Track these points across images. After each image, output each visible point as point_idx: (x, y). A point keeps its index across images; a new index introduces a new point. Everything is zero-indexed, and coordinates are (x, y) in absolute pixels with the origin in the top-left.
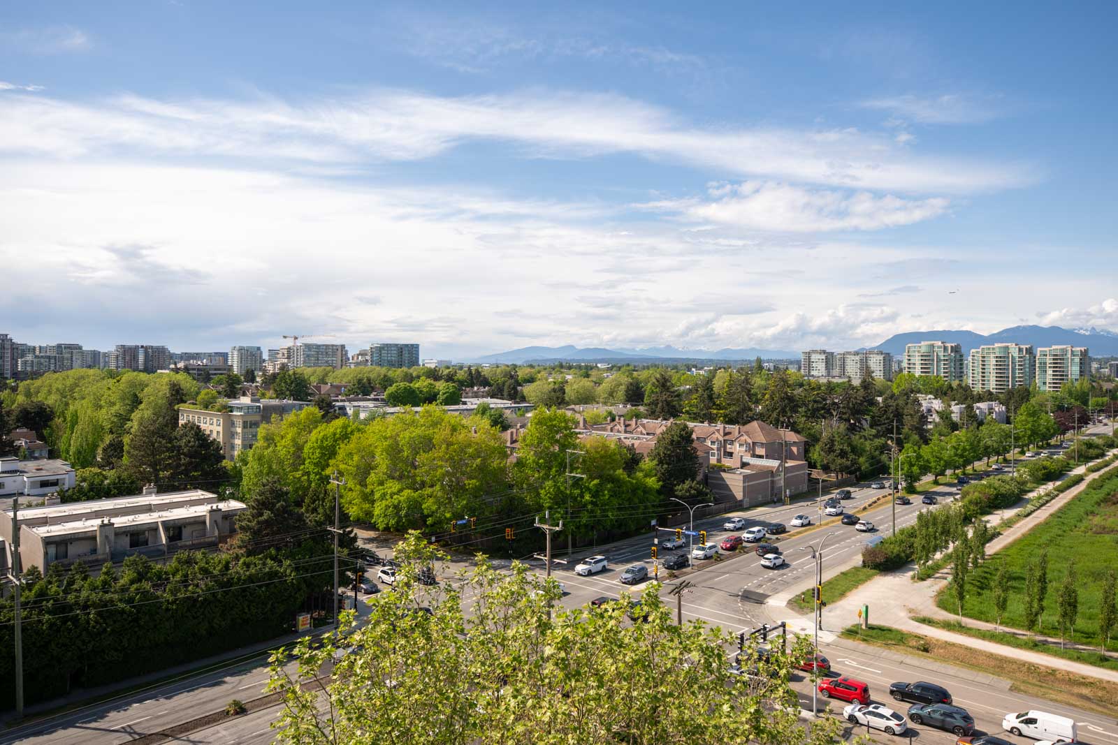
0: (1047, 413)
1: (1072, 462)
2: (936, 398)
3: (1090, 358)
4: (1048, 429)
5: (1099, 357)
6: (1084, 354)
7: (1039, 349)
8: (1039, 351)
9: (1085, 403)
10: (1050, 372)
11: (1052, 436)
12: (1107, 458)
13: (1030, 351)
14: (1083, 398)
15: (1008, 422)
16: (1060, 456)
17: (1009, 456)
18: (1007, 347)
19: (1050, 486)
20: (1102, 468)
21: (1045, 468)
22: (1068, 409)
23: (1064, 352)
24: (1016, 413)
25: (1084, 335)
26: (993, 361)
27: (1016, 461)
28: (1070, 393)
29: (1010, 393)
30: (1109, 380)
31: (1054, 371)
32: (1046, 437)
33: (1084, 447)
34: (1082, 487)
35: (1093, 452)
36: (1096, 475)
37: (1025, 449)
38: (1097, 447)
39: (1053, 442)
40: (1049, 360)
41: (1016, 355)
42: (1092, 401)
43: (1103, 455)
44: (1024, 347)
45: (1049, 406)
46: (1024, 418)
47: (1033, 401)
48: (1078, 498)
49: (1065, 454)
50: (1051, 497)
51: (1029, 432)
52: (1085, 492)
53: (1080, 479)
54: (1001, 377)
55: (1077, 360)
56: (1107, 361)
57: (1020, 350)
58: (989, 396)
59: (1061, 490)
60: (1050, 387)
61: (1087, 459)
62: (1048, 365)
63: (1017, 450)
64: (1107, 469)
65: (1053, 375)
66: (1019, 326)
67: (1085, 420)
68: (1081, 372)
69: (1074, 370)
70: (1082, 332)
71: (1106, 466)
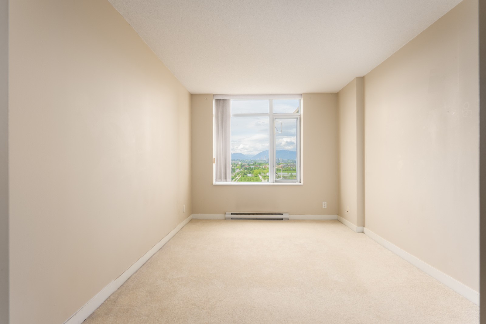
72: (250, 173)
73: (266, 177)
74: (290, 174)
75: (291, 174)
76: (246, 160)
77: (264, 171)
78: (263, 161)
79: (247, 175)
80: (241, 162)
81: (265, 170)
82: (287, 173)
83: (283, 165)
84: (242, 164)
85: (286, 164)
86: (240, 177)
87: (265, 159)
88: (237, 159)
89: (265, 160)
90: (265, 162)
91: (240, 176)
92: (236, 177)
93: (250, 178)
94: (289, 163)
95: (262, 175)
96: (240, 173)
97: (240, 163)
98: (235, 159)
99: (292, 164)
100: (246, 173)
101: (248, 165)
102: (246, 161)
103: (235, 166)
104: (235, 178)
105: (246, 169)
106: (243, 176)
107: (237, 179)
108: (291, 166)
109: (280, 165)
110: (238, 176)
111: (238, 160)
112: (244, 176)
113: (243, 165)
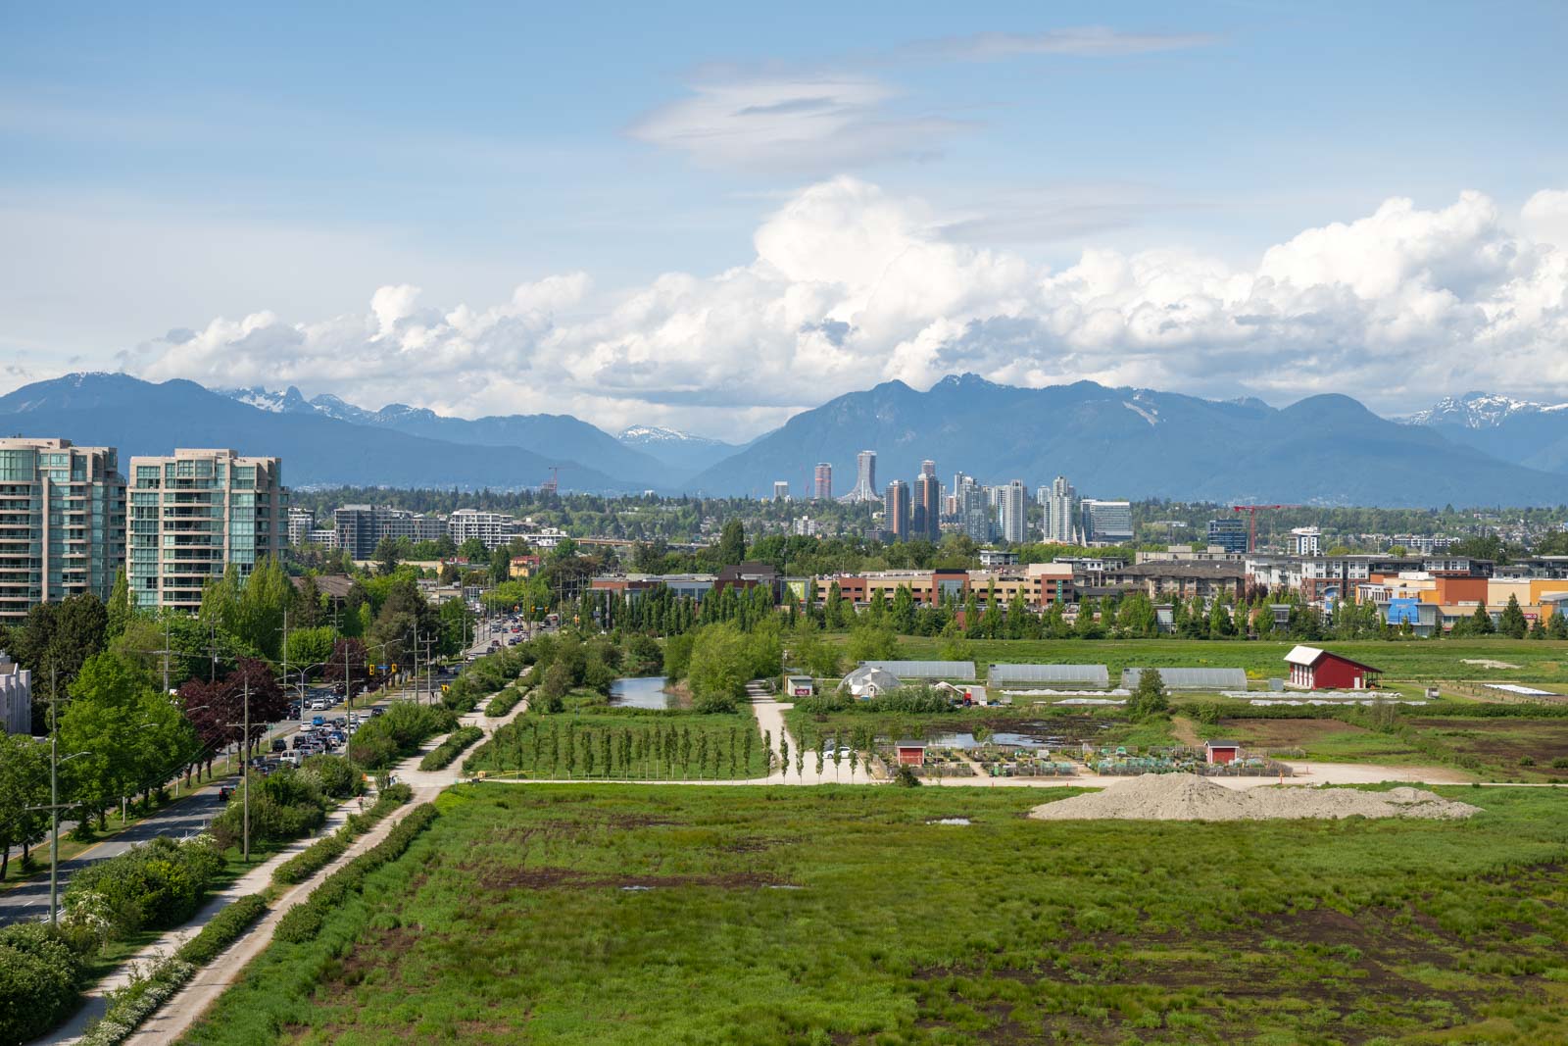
0: (158, 688)
1: (233, 854)
3: (285, 493)
4: (163, 746)
5: (310, 489)
6: (269, 479)
7: (136, 461)
8: (135, 464)
9: (271, 648)
10: (167, 541)
11: (175, 768)
12: (332, 832)
13: (106, 467)
14: (264, 630)
15: (39, 728)
16: (197, 840)
17: (43, 851)
18: (34, 454)
19: (171, 944)
20: (318, 867)
21: (152, 883)
22: (223, 672)
23: (211, 466)
24: (62, 692)
25: (268, 413)
27: (66, 867)
28: (228, 614)
29: (45, 621)
30: (340, 569)
31: (180, 539)
32: (153, 775)
33: (264, 802)
34: (262, 937)
35: (294, 814)
36: (298, 895)
37: (94, 821)
38: (304, 796)
39: (175, 786)
40: (164, 498)
41: (63, 480)
42: (290, 640)
43: (320, 823)
44: (87, 452)
45: (166, 662)
46: (87, 708)
47: (117, 646)
48: (250, 979)
49: (216, 827)
50: (172, 982)
51: (103, 761)
52: (272, 956)
53: (256, 911)
54: (16, 562)
55: (248, 499)
56: (332, 501)
57: (77, 463)
59: (200, 956)
60: (167, 596)
61: (280, 839)
62: (163, 518)
63: (68, 826)
64: (331, 869)
65: (179, 553)
66: (74, 377)
67: (273, 706)
68: (259, 540)
69: (239, 534)
70: (262, 403)
71: (331, 858)
72: (652, 666)
73: (836, 720)
74: (1134, 676)
75: (1152, 684)
76: (628, 501)
77: (829, 640)
78: (842, 513)
79: (605, 689)
80: (565, 521)
81: (840, 625)
82: (1099, 672)
83: (1066, 570)
84: (567, 549)
85: (1105, 556)
86: (509, 719)
87: (864, 494)
88: (516, 490)
89: (862, 510)
90: (871, 524)
91: (522, 707)
92: (467, 720)
93: (635, 726)
94: (1158, 542)
95: (791, 689)
96: (530, 661)
97: (548, 539)
98: (497, 490)
99: (1186, 553)
100: (595, 663)
101: (649, 559)
102: (633, 513)
103: (473, 579)
104: (450, 725)
105: (609, 610)
106: (556, 707)
107: (479, 734)
108: (1171, 586)
109: (1035, 571)
110: (490, 698)
111: (527, 497)
112: (567, 701)
113: (587, 570)
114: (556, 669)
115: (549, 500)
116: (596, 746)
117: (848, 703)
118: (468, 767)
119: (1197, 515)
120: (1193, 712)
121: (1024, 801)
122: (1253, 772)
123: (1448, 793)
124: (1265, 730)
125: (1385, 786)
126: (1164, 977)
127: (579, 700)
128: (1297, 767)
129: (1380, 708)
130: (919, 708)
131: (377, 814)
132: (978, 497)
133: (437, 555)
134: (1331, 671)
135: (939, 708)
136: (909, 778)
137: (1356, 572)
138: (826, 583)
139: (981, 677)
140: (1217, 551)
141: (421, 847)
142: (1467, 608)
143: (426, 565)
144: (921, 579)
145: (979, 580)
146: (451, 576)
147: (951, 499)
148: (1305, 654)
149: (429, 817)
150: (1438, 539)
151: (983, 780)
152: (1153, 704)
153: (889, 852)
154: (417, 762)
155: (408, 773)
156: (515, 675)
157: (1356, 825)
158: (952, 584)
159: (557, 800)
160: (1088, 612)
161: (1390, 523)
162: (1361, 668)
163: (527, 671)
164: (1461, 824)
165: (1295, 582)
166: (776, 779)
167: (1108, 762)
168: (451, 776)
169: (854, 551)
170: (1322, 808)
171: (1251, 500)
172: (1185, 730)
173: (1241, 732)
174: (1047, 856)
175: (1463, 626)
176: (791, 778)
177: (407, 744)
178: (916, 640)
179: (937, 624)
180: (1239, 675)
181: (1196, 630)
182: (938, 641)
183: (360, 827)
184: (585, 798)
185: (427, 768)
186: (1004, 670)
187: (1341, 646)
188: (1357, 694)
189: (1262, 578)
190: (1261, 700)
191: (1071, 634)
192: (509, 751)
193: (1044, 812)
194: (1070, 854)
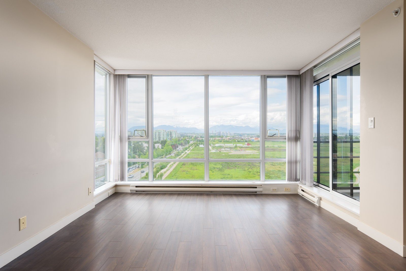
0: (170, 146)
1: (176, 157)
2: (145, 143)
4: (170, 150)
7: (167, 131)
9: (177, 143)
10: (169, 136)
15: (162, 148)
18: (161, 130)
22: (174, 145)
24: (164, 146)
26: (158, 134)
28: (174, 141)
29: (162, 141)
30: (180, 138)
33: (177, 153)
35: (179, 154)
39: (171, 152)
40: (169, 133)
43: (181, 154)
44: (164, 130)
45: (170, 144)
47: (167, 143)
48: (177, 165)
49: (174, 155)
50: (172, 165)
52: (179, 163)
54: (159, 138)
55: (175, 133)
56: (179, 133)
58: (157, 142)
59: (174, 163)
60: (170, 140)
61: (179, 156)
67: (177, 147)
69: (174, 136)
70: (175, 127)
71: (182, 157)
114: (196, 144)
115: (194, 133)
116: (199, 150)
117: (216, 147)
118: (190, 151)
119: (238, 134)
120: (239, 147)
121: (228, 153)
122: (243, 151)
123: (257, 152)
124: (244, 148)
125: (252, 152)
126: (239, 164)
127: (197, 146)
128: (246, 151)
129: (252, 147)
130: (220, 147)
131: (185, 154)
132: (223, 133)
133: (187, 137)
134: (248, 144)
135: (222, 147)
136: (220, 151)
137: (250, 138)
138: (213, 138)
139: (224, 145)
140: (240, 136)
141: (188, 156)
142: (257, 140)
143: (186, 138)
144: (220, 138)
145: (224, 138)
146: (188, 138)
147: (221, 133)
148: (246, 143)
149: (188, 154)
150: (255, 135)
151: (225, 152)
152: (236, 147)
153: (219, 156)
154: (187, 151)
155: (186, 151)
156: (193, 145)
157: (251, 155)
158: (222, 139)
159: (197, 153)
160: (231, 140)
161: (251, 134)
162: (250, 144)
163: (194, 145)
164: (258, 154)
165: (245, 138)
166: (211, 152)
167: (233, 150)
168: (189, 151)
169: (215, 137)
170: (248, 154)
171: (242, 133)
172: (239, 148)
173: (242, 148)
174: (230, 157)
175: (257, 141)
176: (212, 152)
177: (186, 149)
178: (220, 142)
179: (221, 141)
180: (242, 145)
181: (238, 142)
182: (221, 142)
183: (184, 155)
184: (199, 153)
185: (188, 151)
186: (226, 144)
187: (249, 143)
188: (250, 146)
189: (243, 138)
190: (243, 146)
191: (230, 142)
192: (193, 150)
193: (229, 154)
194: (232, 156)
